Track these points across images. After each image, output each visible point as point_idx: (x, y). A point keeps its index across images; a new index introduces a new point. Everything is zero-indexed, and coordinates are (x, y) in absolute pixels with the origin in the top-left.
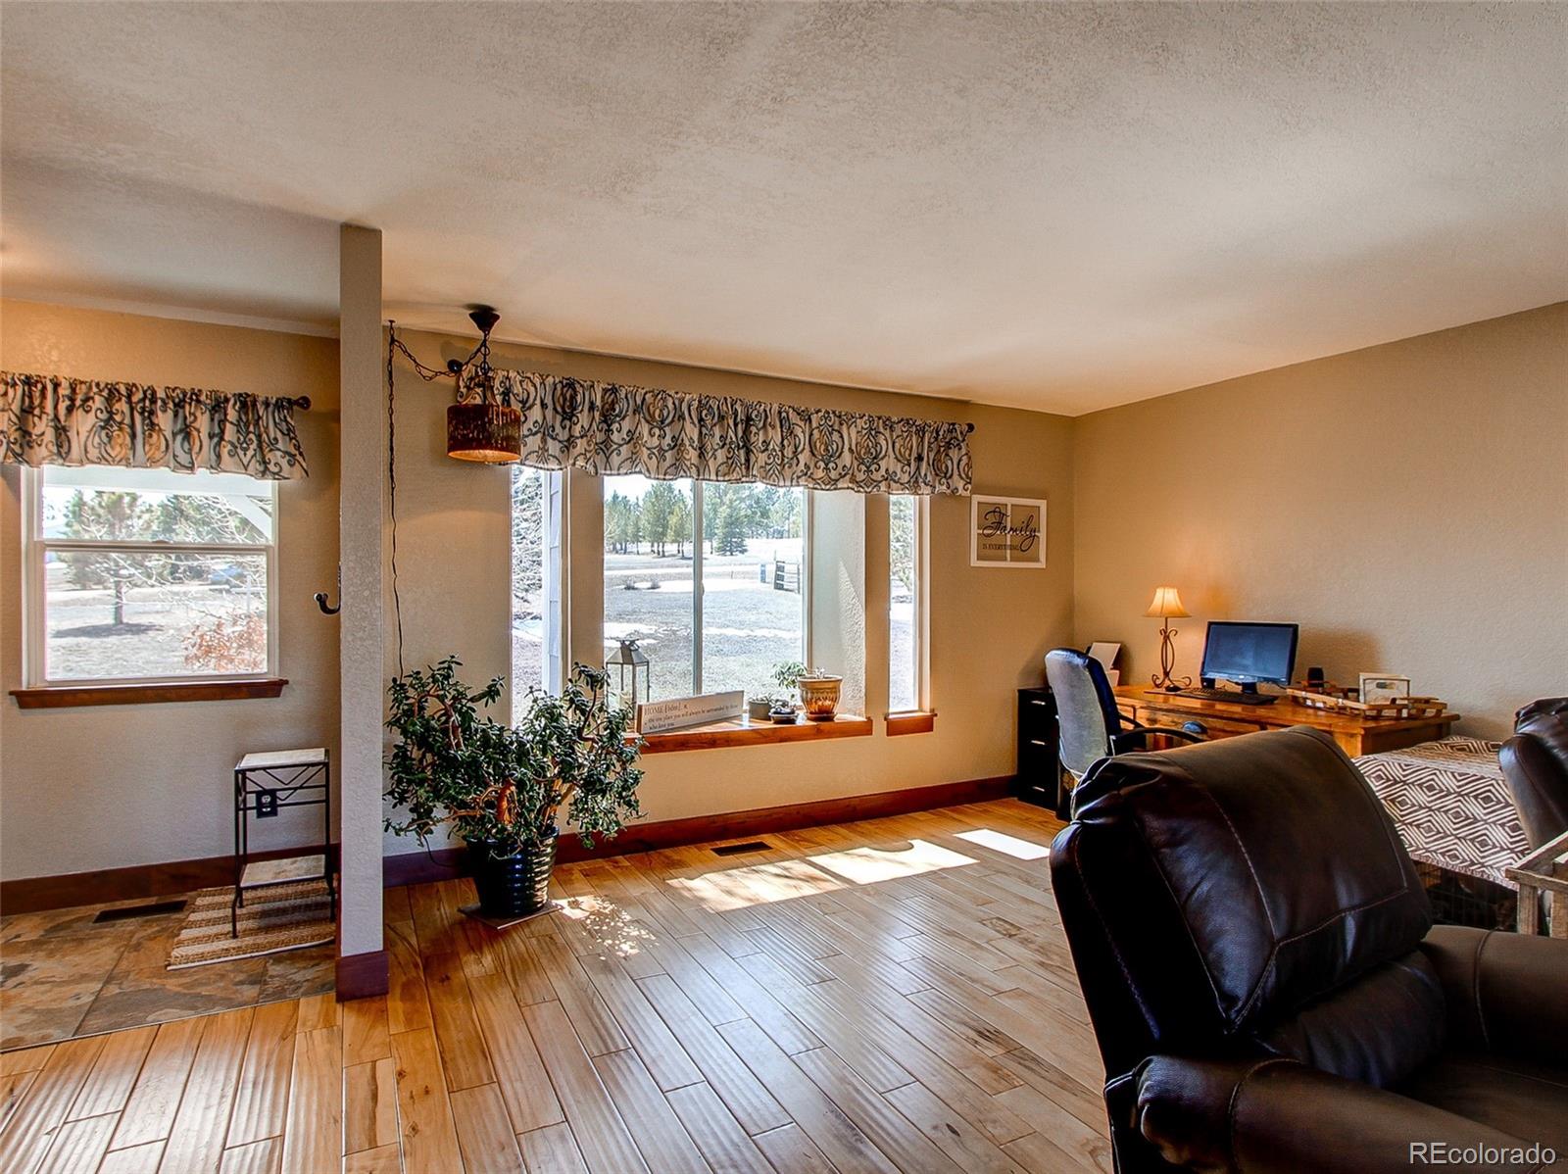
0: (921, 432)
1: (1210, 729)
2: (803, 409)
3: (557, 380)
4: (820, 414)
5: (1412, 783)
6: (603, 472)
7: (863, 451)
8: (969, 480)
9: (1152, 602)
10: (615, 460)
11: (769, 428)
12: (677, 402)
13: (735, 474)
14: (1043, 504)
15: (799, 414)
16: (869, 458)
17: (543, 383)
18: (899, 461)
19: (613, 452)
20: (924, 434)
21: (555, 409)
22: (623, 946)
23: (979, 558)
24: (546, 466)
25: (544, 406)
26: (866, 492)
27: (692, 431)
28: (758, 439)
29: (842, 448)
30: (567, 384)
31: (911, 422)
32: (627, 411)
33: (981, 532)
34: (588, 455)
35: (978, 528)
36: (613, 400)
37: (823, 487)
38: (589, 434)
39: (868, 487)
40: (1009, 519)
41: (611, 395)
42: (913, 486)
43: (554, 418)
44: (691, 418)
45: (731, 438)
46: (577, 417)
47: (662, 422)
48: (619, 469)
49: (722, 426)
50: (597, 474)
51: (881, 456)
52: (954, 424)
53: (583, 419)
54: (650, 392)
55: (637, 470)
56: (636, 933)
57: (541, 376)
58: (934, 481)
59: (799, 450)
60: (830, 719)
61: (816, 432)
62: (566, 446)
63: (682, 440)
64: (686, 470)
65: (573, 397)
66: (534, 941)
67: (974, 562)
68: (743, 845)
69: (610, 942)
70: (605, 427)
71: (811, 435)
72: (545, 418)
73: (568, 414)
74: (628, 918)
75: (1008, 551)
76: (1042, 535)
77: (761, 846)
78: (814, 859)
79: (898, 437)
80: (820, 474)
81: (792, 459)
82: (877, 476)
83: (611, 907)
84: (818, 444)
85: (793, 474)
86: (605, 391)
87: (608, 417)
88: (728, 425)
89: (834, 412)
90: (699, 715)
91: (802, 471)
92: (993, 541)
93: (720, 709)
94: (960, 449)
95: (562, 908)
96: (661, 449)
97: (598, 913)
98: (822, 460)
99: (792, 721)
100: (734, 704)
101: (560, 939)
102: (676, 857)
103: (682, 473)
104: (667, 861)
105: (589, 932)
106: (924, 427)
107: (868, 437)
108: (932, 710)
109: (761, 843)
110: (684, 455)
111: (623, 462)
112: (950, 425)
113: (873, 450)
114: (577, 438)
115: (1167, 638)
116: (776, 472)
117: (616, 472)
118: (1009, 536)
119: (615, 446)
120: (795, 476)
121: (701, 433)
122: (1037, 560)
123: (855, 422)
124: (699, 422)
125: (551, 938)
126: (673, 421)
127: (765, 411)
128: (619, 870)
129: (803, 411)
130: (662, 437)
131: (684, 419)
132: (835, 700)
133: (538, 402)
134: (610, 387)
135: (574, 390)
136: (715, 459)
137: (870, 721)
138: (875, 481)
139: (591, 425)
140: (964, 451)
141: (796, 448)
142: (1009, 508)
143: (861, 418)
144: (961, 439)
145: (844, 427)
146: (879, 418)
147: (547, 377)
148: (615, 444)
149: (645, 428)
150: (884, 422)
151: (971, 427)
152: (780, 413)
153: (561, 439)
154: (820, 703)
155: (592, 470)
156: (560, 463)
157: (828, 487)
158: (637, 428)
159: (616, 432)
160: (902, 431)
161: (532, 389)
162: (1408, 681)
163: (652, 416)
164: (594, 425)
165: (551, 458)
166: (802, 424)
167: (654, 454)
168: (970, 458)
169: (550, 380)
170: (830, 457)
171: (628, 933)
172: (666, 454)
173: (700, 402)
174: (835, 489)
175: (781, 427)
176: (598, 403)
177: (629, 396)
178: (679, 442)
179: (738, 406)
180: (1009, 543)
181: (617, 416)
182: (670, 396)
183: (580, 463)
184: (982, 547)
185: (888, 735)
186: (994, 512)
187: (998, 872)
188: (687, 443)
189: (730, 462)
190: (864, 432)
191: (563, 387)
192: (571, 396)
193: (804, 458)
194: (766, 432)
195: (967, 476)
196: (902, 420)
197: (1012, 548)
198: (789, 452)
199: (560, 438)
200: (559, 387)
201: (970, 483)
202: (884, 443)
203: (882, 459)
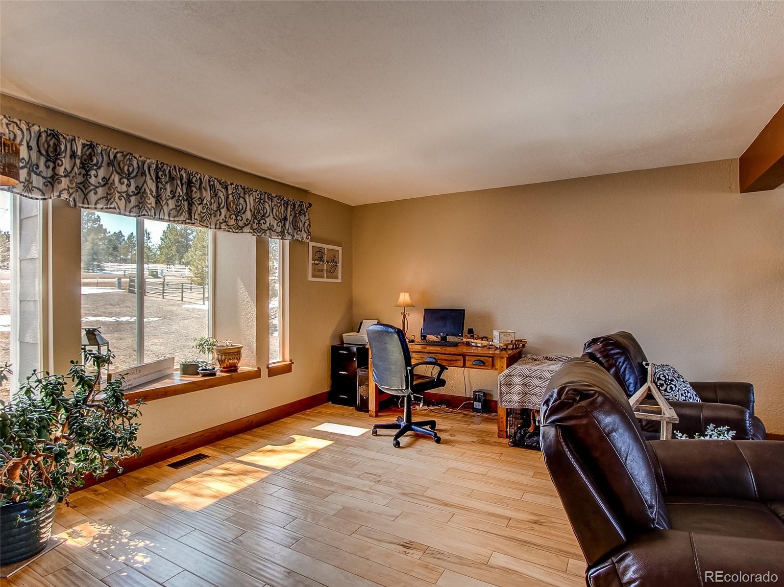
0: (286, 203)
1: (439, 359)
2: (223, 181)
3: (42, 129)
4: (233, 186)
5: (533, 377)
6: (81, 205)
7: (256, 211)
8: (309, 233)
9: (398, 299)
10: (93, 197)
11: (204, 190)
12: (140, 163)
13: (182, 217)
14: (340, 249)
15: (220, 184)
16: (259, 216)
17: (29, 130)
18: (276, 219)
19: (90, 191)
20: (288, 206)
21: (39, 151)
22: (136, 558)
23: (313, 276)
24: (30, 195)
25: (29, 148)
26: (258, 235)
27: (151, 185)
28: (196, 195)
29: (246, 208)
30: (51, 134)
31: (282, 198)
32: (102, 163)
33: (313, 262)
34: (71, 191)
35: (312, 260)
36: (90, 154)
37: (234, 231)
38: (71, 175)
39: (259, 233)
40: (326, 256)
41: (88, 149)
42: (282, 235)
43: (38, 159)
44: (151, 176)
45: (179, 193)
46: (62, 161)
47: (129, 174)
48: (96, 204)
49: (172, 185)
50: (75, 205)
51: (266, 215)
52: (302, 202)
53: (66, 163)
54: (120, 152)
55: (112, 206)
56: (142, 544)
57: (28, 124)
58: (293, 232)
59: (222, 206)
60: (236, 370)
61: (230, 197)
62: (50, 182)
63: (145, 190)
64: (147, 210)
65: (56, 146)
66: (50, 577)
67: (310, 279)
68: (188, 458)
69: (123, 558)
70: (83, 172)
71: (227, 198)
72: (30, 157)
73: (53, 156)
74: (129, 533)
75: (325, 273)
76: (340, 265)
77: (200, 457)
78: (240, 459)
79: (275, 205)
80: (232, 222)
81: (216, 211)
82: (264, 227)
83: (109, 528)
84: (232, 204)
85: (217, 221)
86: (84, 145)
87: (86, 165)
88: (177, 184)
89: (241, 186)
90: (148, 376)
91: (223, 219)
92: (319, 267)
93: (160, 371)
94: (305, 216)
95: (66, 540)
96: (128, 195)
97: (101, 537)
98: (234, 214)
99: (214, 374)
100: (169, 367)
101: (76, 569)
102: (144, 477)
103: (144, 212)
104: (137, 481)
105: (101, 554)
106: (288, 202)
107: (259, 204)
108: (291, 361)
109: (200, 455)
110: (146, 200)
111: (99, 200)
112: (300, 202)
113: (261, 211)
114: (62, 176)
115: (405, 316)
116: (208, 218)
117: (93, 206)
118: (325, 265)
119: (93, 187)
120: (218, 222)
121: (157, 187)
122: (337, 278)
123: (252, 193)
124: (156, 179)
125: (67, 570)
126: (136, 176)
127: (200, 179)
128: (100, 496)
129: (223, 182)
130: (129, 185)
131: (146, 176)
132: (239, 359)
133: (24, 143)
134: (88, 143)
135: (58, 140)
136: (168, 205)
137: (259, 369)
138: (263, 230)
139: (73, 169)
140: (307, 217)
141: (220, 205)
142: (326, 249)
143: (256, 192)
144: (306, 210)
145: (247, 196)
146: (265, 193)
147: (33, 125)
148: (93, 185)
149: (116, 178)
150: (268, 196)
151: (310, 205)
152: (209, 181)
153: (45, 176)
154: (230, 361)
155: (72, 203)
156: (43, 194)
157: (237, 231)
158: (111, 176)
159: (93, 177)
160: (277, 202)
161: (18, 133)
162: (515, 333)
163: (122, 170)
164: (76, 169)
165: (34, 189)
166: (223, 190)
167: (123, 196)
168: (310, 221)
169: (36, 128)
170: (238, 213)
171: (136, 546)
172: (131, 198)
173: (157, 166)
174: (242, 232)
175: (210, 190)
176: (79, 153)
177: (103, 153)
178: (143, 190)
179: (183, 173)
180: (325, 268)
181: (94, 165)
182: (135, 158)
183: (65, 196)
184: (314, 270)
185: (269, 377)
186: (319, 251)
187: (348, 446)
188: (149, 192)
189: (178, 208)
190: (257, 200)
191: (48, 136)
192: (54, 144)
193: (224, 211)
194: (201, 193)
195: (308, 231)
196: (277, 196)
197: (327, 271)
198: (214, 207)
199: (44, 174)
200: (44, 135)
201: (310, 235)
202: (268, 208)
203: (268, 217)
